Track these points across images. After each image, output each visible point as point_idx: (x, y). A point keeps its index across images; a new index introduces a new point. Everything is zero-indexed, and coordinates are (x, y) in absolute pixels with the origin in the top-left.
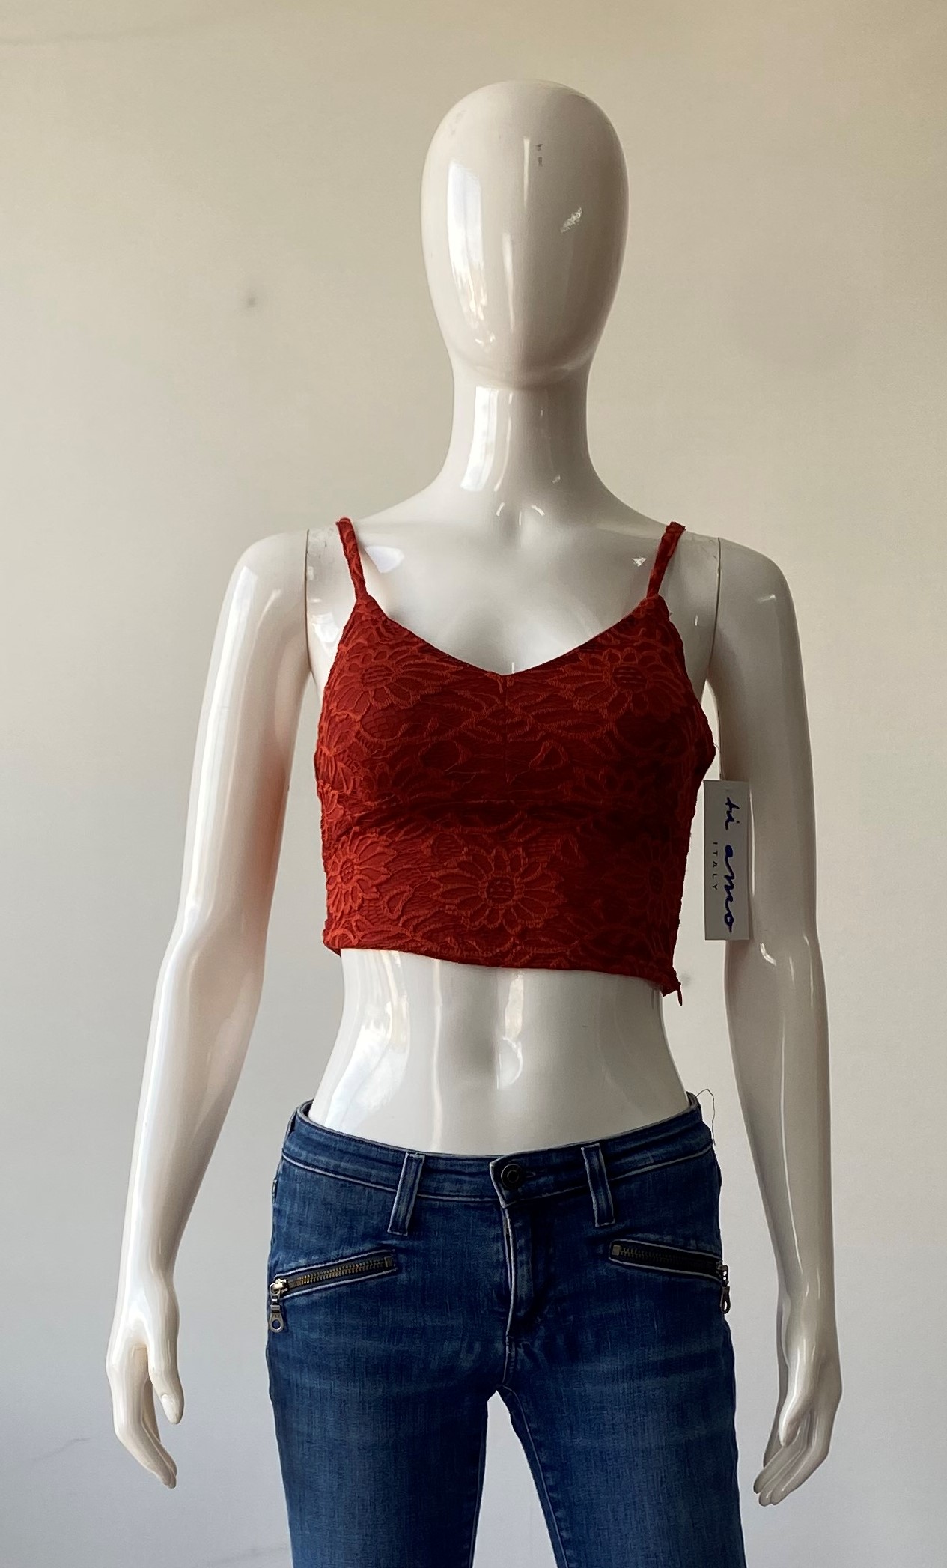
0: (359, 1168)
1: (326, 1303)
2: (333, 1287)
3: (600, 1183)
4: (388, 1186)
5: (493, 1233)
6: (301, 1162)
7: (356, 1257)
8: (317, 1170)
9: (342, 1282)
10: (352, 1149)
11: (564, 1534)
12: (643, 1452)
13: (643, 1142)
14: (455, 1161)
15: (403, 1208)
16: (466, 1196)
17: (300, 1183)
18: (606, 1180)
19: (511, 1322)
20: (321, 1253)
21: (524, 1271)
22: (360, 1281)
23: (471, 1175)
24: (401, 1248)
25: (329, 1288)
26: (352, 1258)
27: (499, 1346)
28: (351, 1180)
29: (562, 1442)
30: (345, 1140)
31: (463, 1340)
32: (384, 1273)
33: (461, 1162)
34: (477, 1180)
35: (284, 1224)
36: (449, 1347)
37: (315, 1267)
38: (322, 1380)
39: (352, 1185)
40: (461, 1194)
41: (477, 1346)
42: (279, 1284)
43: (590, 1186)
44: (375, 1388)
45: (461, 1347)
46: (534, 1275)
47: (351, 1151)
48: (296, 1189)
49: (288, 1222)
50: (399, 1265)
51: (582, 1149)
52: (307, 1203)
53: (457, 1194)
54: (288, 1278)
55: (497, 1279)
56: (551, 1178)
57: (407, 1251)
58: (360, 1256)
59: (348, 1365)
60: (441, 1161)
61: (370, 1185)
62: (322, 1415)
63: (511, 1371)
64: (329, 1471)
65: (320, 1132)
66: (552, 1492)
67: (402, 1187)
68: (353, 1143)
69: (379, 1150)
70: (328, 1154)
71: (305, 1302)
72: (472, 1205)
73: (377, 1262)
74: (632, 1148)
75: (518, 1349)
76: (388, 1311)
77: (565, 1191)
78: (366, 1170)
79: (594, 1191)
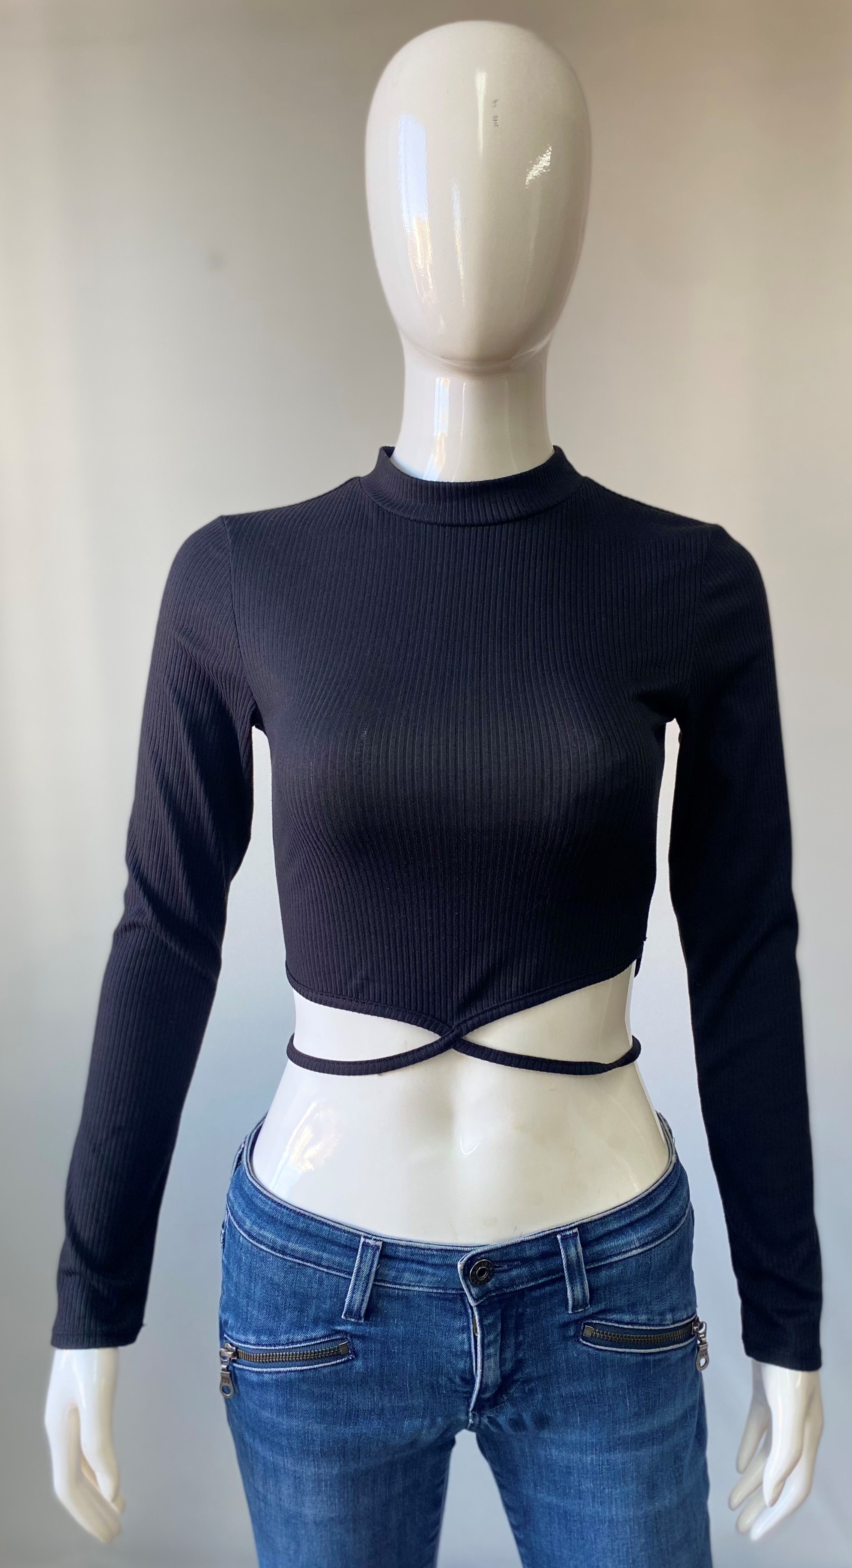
2: (286, 1372)
3: (576, 1272)
7: (307, 1343)
8: (262, 1247)
13: (627, 1221)
14: (415, 1249)
16: (428, 1287)
19: (475, 1401)
24: (356, 1335)
27: (461, 1417)
31: (424, 1417)
33: (423, 1251)
34: (441, 1272)
39: (300, 1267)
41: (439, 1421)
45: (423, 1424)
46: (501, 1364)
47: (300, 1228)
50: (354, 1352)
51: (558, 1236)
53: (418, 1284)
54: (237, 1348)
55: (460, 1366)
56: (524, 1270)
58: (312, 1342)
61: (320, 1268)
65: (265, 1199)
69: (332, 1230)
70: (274, 1230)
71: (255, 1380)
72: (434, 1295)
73: (330, 1350)
74: (612, 1231)
75: (482, 1419)
76: (344, 1395)
79: (570, 1280)
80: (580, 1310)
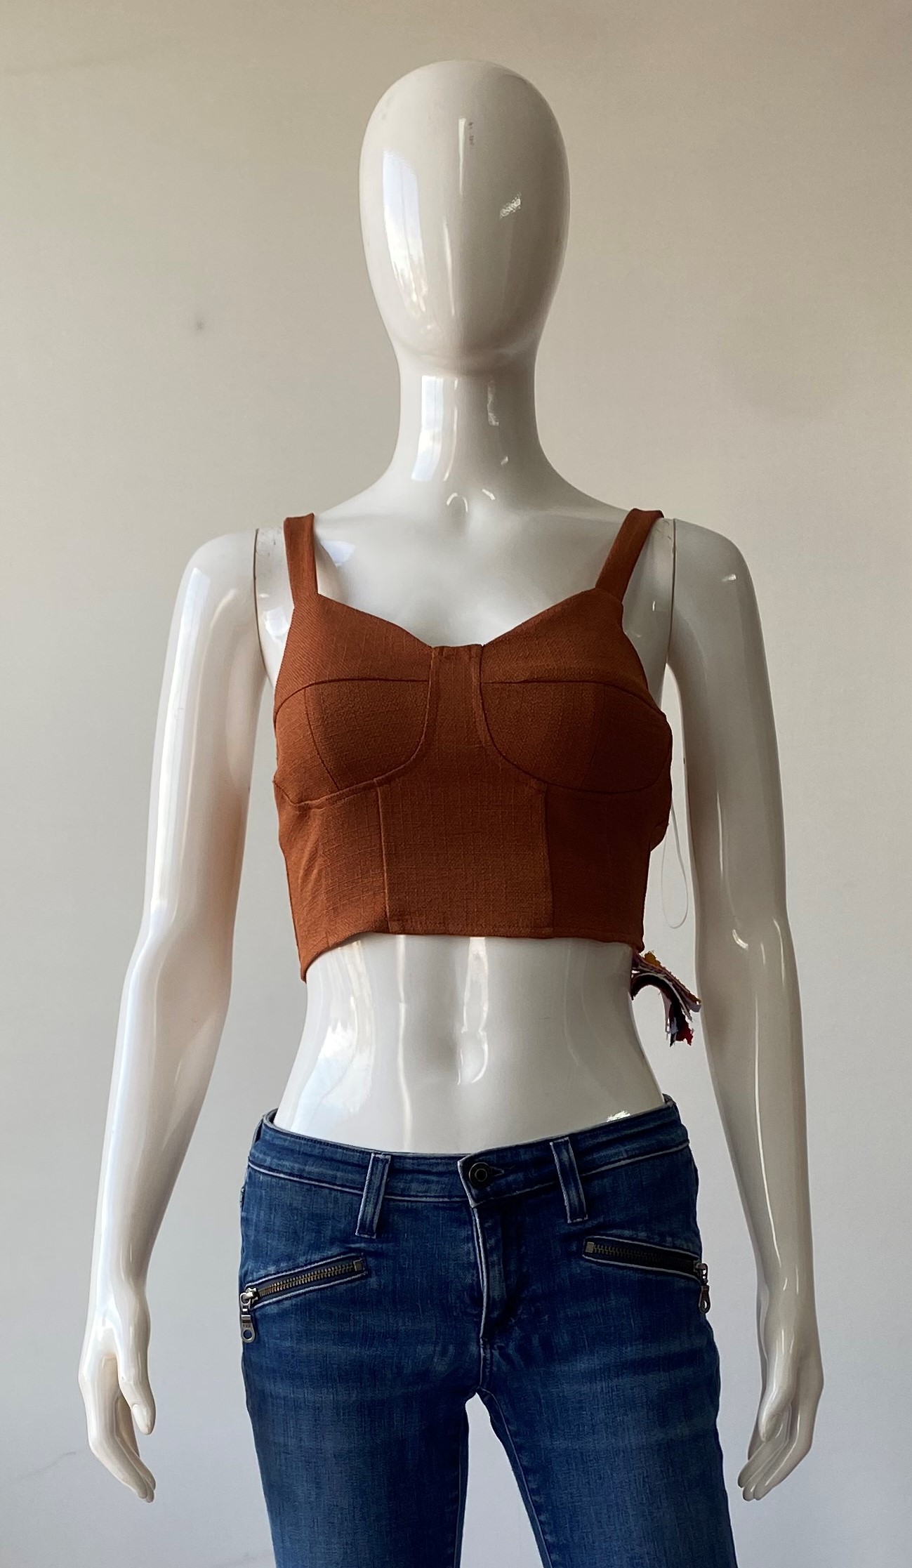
0: (324, 1171)
1: (297, 1310)
2: (304, 1293)
3: (571, 1180)
4: (354, 1188)
5: (464, 1233)
6: (265, 1168)
7: (324, 1262)
8: (282, 1176)
9: (311, 1288)
10: (316, 1151)
11: (548, 1537)
12: (623, 1451)
13: (615, 1136)
14: (422, 1161)
15: (370, 1209)
16: (435, 1197)
17: (265, 1190)
18: (578, 1175)
19: (485, 1324)
20: (290, 1260)
21: (496, 1271)
22: (327, 1287)
23: (440, 1174)
24: (371, 1251)
25: (299, 1295)
26: (320, 1263)
27: (473, 1348)
28: (317, 1183)
29: (542, 1447)
30: (309, 1143)
31: (436, 1343)
32: (353, 1277)
33: (428, 1161)
34: (445, 1179)
35: (252, 1233)
36: (423, 1351)
37: (284, 1274)
38: (295, 1389)
39: (317, 1189)
40: (429, 1194)
41: (451, 1348)
42: (250, 1294)
43: (561, 1181)
44: (349, 1394)
45: (435, 1350)
46: (506, 1276)
47: (316, 1154)
48: (261, 1196)
49: (255, 1230)
50: (368, 1269)
51: (551, 1144)
52: (273, 1209)
53: (426, 1194)
54: (257, 1287)
55: (469, 1281)
56: (520, 1176)
57: (377, 1255)
58: (329, 1261)
59: (321, 1372)
60: (408, 1161)
61: (336, 1187)
62: (296, 1425)
63: (488, 1374)
64: (306, 1481)
65: (284, 1137)
66: (534, 1495)
67: (368, 1189)
68: (318, 1145)
69: (345, 1151)
70: (292, 1159)
71: (276, 1311)
72: (440, 1205)
73: (346, 1267)
74: (603, 1142)
75: (493, 1351)
76: (360, 1315)
77: (535, 1188)
78: (331, 1172)
79: (566, 1188)
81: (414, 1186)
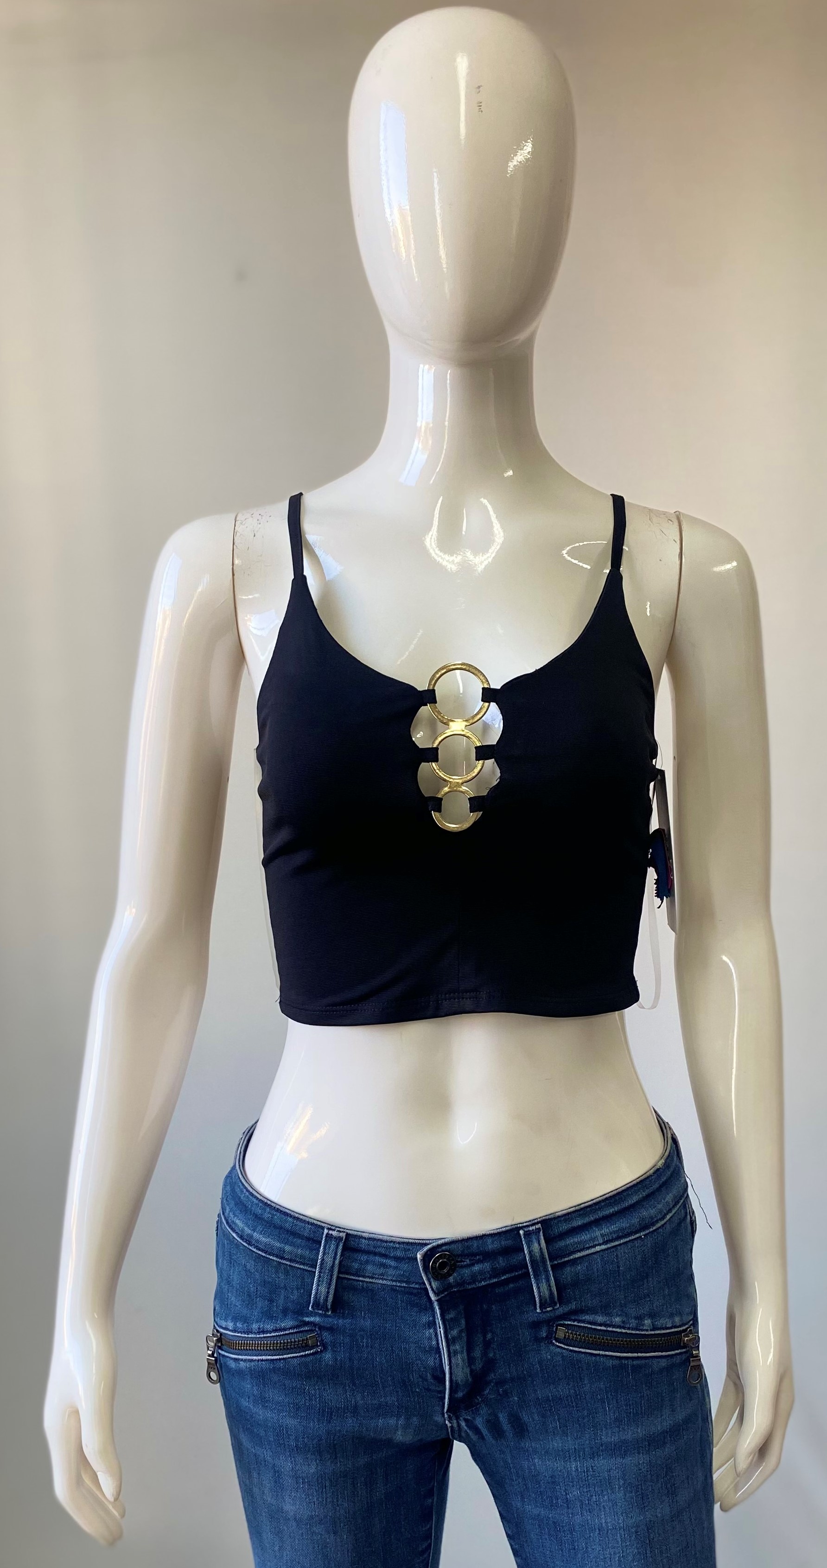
0: (272, 1241)
3: (540, 1268)
4: (305, 1265)
5: (424, 1319)
7: (279, 1333)
13: (591, 1218)
16: (391, 1280)
19: (448, 1403)
24: (324, 1327)
26: (272, 1334)
27: (438, 1419)
31: (398, 1416)
32: (309, 1351)
33: (386, 1243)
34: (403, 1266)
36: (384, 1424)
39: (265, 1259)
40: (385, 1277)
41: (414, 1421)
45: (397, 1423)
46: (470, 1362)
47: (266, 1218)
50: (322, 1345)
51: (520, 1231)
53: (380, 1277)
54: (221, 1334)
55: (429, 1361)
56: (486, 1266)
58: (282, 1332)
60: (362, 1240)
61: (284, 1261)
69: (293, 1220)
71: (233, 1367)
72: (397, 1289)
73: (299, 1341)
74: (577, 1226)
76: (315, 1390)
78: (280, 1244)
79: (535, 1277)
80: (548, 1309)
81: (369, 1267)
